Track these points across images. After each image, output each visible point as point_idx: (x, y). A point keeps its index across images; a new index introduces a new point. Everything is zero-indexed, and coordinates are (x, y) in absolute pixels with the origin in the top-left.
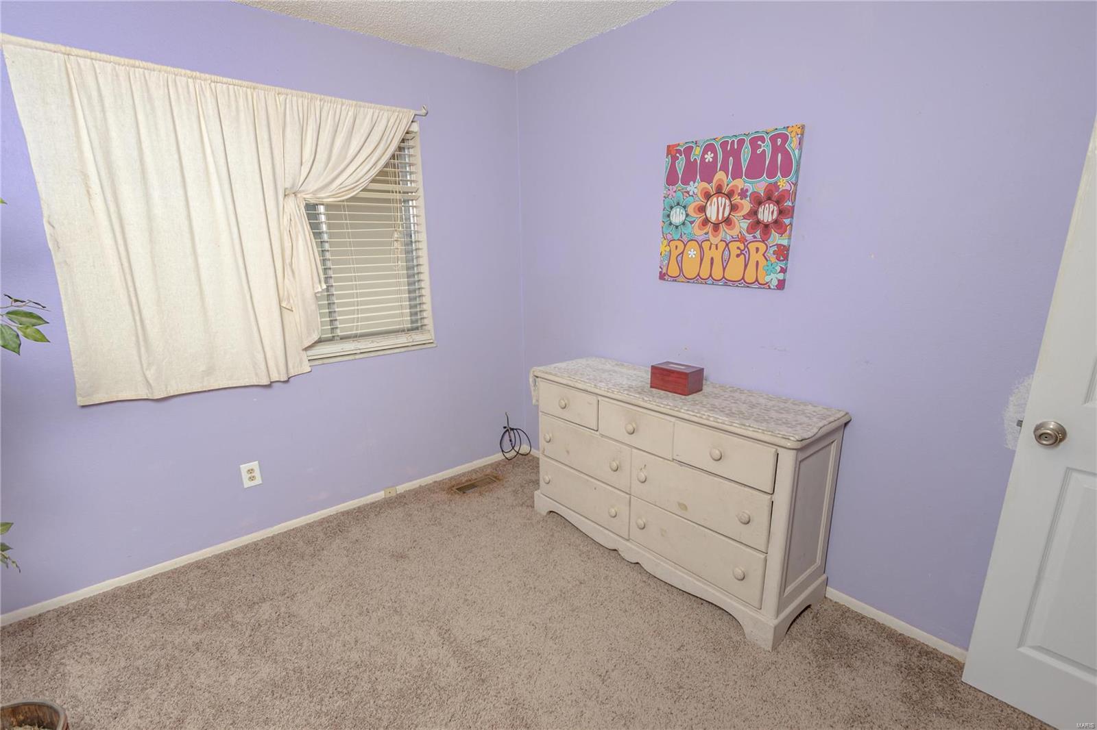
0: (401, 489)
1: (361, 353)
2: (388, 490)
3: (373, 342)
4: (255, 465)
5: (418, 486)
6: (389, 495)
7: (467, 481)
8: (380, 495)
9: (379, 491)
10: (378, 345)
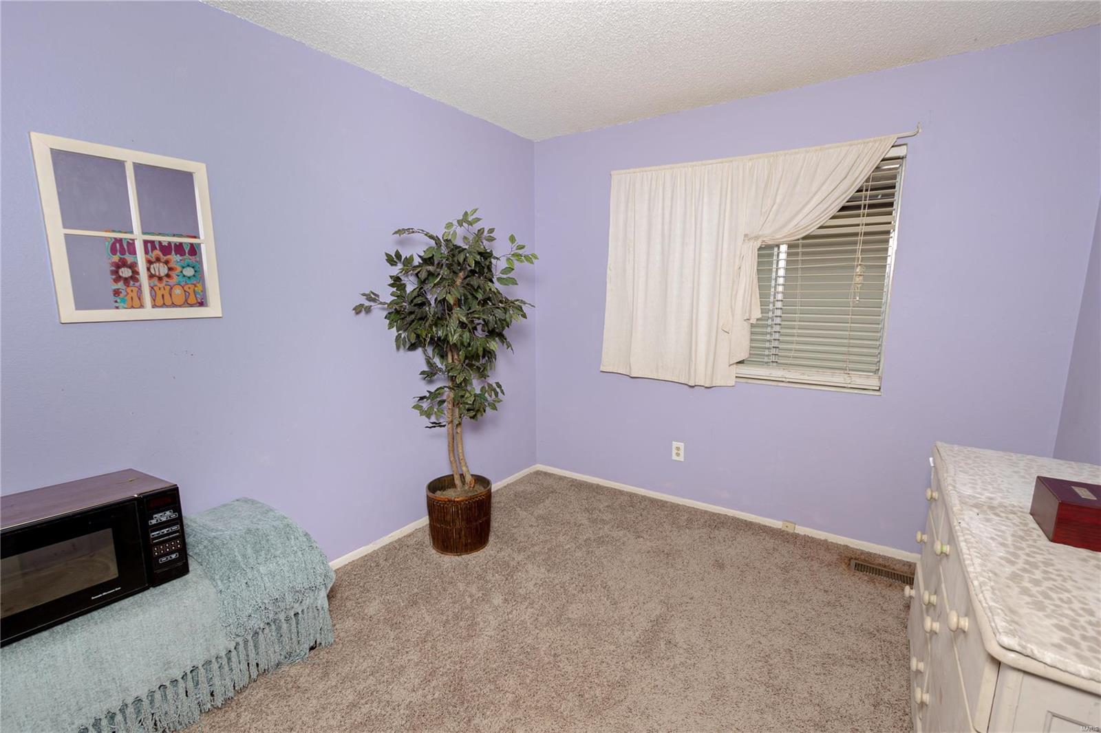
0: (801, 530)
1: (789, 382)
2: (788, 524)
3: (803, 374)
4: (681, 445)
5: (823, 538)
6: (784, 528)
7: (880, 565)
8: (777, 524)
9: (779, 520)
10: (807, 378)
